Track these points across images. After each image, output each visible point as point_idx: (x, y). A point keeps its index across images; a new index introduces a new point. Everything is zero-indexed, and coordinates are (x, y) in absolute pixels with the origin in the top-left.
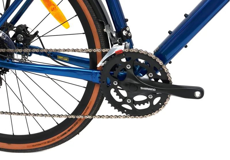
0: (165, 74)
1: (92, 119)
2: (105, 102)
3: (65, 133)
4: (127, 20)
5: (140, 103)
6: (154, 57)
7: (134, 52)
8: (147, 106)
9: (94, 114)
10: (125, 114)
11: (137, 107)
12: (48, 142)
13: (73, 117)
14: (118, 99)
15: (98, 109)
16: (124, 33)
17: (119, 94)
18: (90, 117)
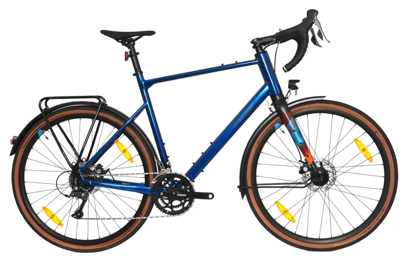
0: (191, 187)
1: (146, 219)
2: (155, 207)
3: (126, 234)
4: (168, 157)
5: (176, 207)
6: (184, 176)
7: (173, 174)
8: (180, 208)
9: (148, 216)
10: (167, 214)
11: (175, 209)
12: (113, 242)
13: (134, 218)
14: (162, 205)
15: (150, 213)
16: (167, 163)
17: (163, 202)
18: (144, 218)
